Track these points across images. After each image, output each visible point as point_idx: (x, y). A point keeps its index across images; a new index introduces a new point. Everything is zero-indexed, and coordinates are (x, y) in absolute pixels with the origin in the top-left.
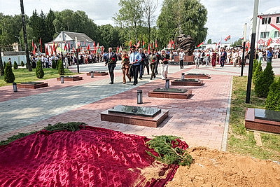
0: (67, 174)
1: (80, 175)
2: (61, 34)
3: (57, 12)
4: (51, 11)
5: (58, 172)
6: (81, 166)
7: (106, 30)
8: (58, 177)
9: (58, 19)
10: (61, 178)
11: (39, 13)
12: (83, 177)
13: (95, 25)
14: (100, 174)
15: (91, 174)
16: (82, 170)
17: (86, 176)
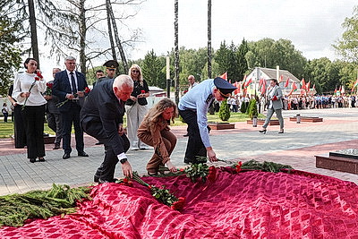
0: (262, 218)
1: (284, 223)
2: (255, 71)
3: (252, 43)
4: (244, 42)
5: (247, 216)
6: (287, 211)
7: (320, 67)
8: (247, 222)
9: (253, 51)
10: (252, 224)
11: (228, 45)
12: (290, 227)
13: (303, 59)
14: (322, 227)
15: (305, 225)
16: (288, 217)
17: (297, 227)
